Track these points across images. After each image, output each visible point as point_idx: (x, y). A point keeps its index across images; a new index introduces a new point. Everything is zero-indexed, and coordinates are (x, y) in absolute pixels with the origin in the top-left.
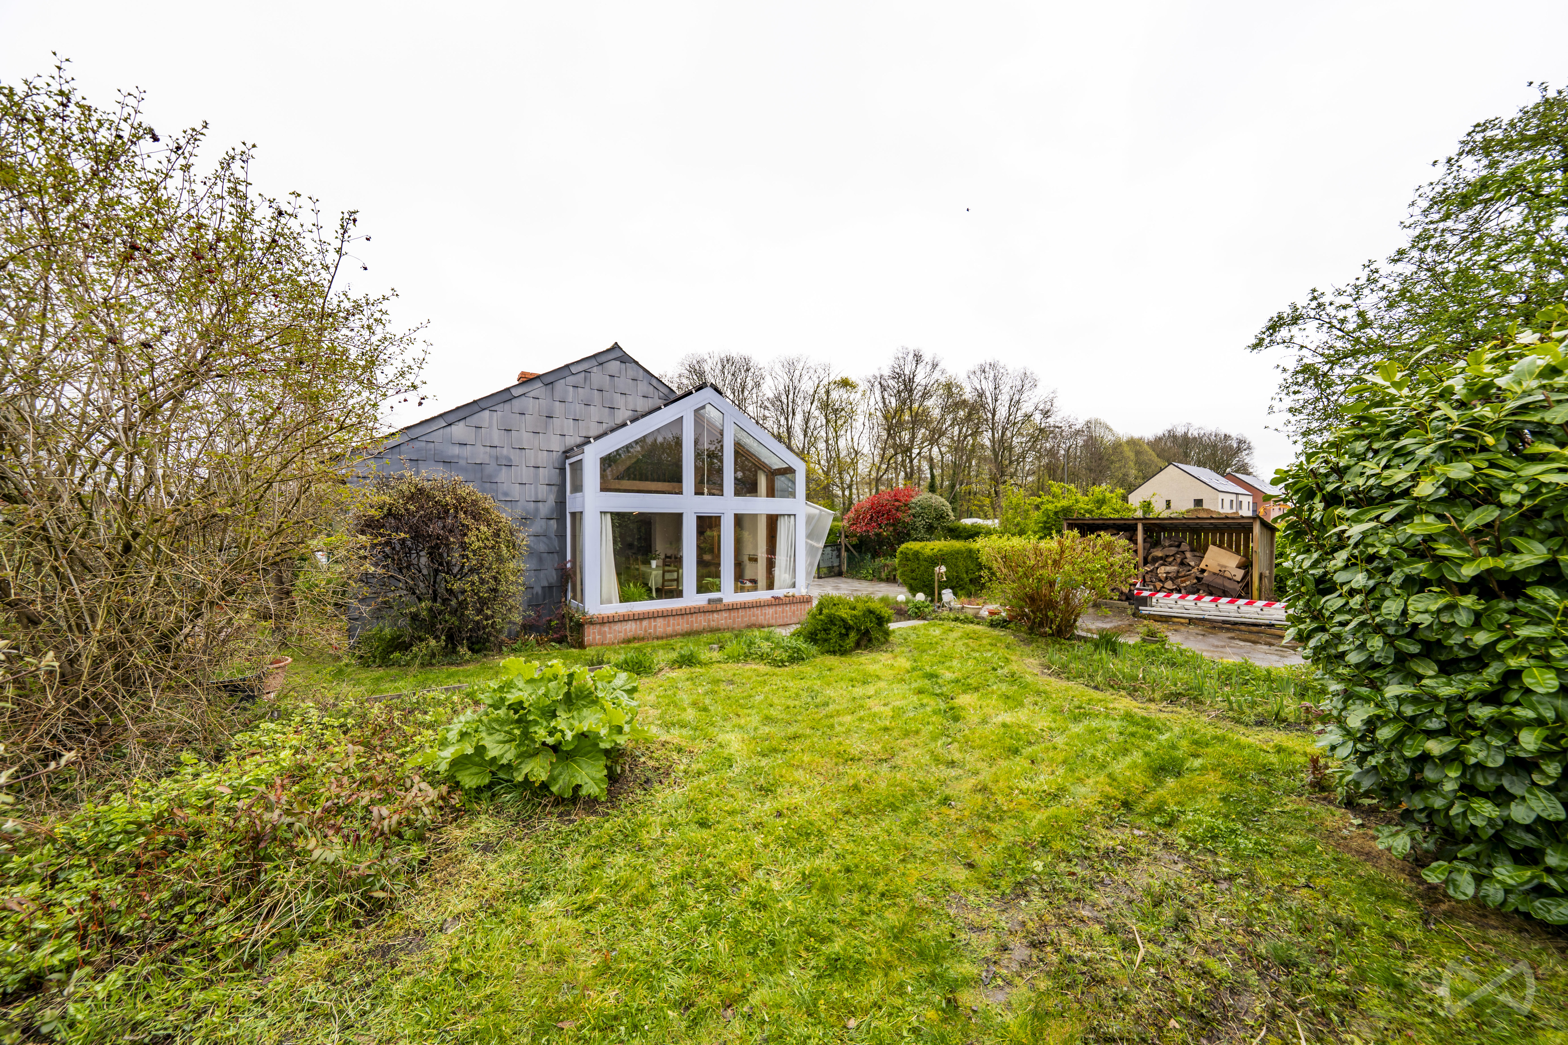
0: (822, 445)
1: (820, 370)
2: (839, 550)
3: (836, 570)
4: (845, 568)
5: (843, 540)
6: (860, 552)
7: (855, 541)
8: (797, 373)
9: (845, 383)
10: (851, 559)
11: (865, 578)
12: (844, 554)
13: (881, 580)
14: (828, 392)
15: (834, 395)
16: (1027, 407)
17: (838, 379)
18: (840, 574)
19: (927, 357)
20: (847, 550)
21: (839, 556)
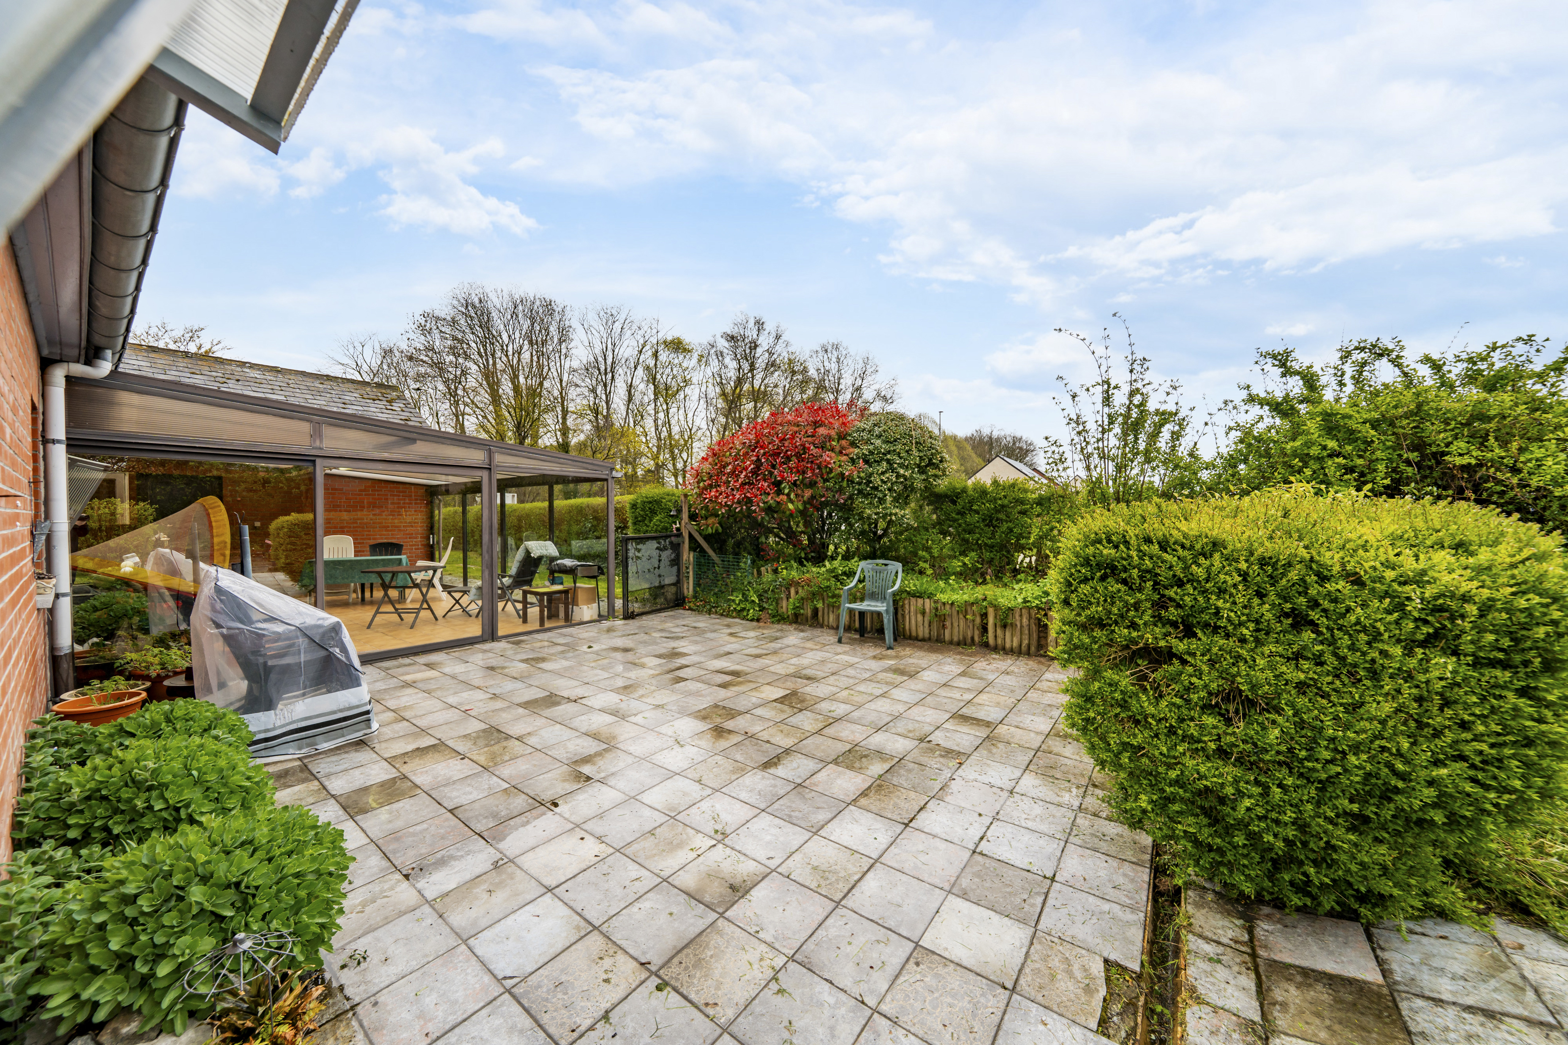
0: (649, 423)
1: (645, 328)
2: (676, 548)
3: (671, 592)
4: (689, 588)
5: (685, 525)
6: (721, 550)
7: (712, 525)
8: (618, 326)
9: (677, 346)
10: (703, 563)
11: (740, 614)
12: (688, 556)
13: (779, 618)
14: (656, 355)
15: (663, 356)
16: (868, 394)
17: (669, 338)
18: (679, 603)
19: (769, 327)
20: (695, 546)
21: (676, 562)
